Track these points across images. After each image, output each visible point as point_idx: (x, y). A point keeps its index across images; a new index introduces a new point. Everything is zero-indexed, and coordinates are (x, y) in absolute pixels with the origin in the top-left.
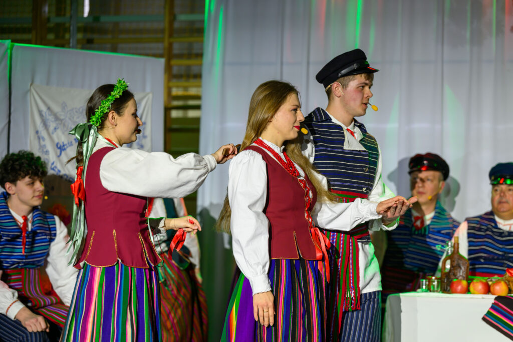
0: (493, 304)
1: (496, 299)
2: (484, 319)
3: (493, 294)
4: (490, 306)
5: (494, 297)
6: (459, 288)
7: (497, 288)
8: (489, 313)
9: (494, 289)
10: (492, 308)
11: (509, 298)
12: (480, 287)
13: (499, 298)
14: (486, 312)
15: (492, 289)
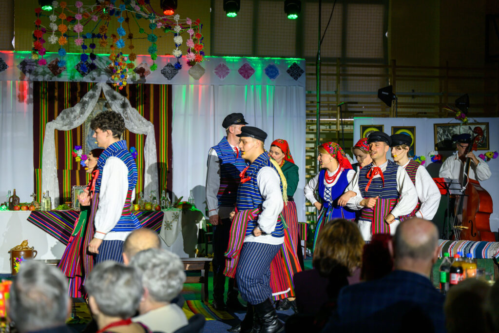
1: (31, 212)
2: (28, 220)
3: (30, 210)
6: (17, 208)
7: (32, 208)
8: (29, 217)
9: (30, 208)
10: (31, 215)
11: (36, 212)
12: (25, 208)
13: (33, 212)
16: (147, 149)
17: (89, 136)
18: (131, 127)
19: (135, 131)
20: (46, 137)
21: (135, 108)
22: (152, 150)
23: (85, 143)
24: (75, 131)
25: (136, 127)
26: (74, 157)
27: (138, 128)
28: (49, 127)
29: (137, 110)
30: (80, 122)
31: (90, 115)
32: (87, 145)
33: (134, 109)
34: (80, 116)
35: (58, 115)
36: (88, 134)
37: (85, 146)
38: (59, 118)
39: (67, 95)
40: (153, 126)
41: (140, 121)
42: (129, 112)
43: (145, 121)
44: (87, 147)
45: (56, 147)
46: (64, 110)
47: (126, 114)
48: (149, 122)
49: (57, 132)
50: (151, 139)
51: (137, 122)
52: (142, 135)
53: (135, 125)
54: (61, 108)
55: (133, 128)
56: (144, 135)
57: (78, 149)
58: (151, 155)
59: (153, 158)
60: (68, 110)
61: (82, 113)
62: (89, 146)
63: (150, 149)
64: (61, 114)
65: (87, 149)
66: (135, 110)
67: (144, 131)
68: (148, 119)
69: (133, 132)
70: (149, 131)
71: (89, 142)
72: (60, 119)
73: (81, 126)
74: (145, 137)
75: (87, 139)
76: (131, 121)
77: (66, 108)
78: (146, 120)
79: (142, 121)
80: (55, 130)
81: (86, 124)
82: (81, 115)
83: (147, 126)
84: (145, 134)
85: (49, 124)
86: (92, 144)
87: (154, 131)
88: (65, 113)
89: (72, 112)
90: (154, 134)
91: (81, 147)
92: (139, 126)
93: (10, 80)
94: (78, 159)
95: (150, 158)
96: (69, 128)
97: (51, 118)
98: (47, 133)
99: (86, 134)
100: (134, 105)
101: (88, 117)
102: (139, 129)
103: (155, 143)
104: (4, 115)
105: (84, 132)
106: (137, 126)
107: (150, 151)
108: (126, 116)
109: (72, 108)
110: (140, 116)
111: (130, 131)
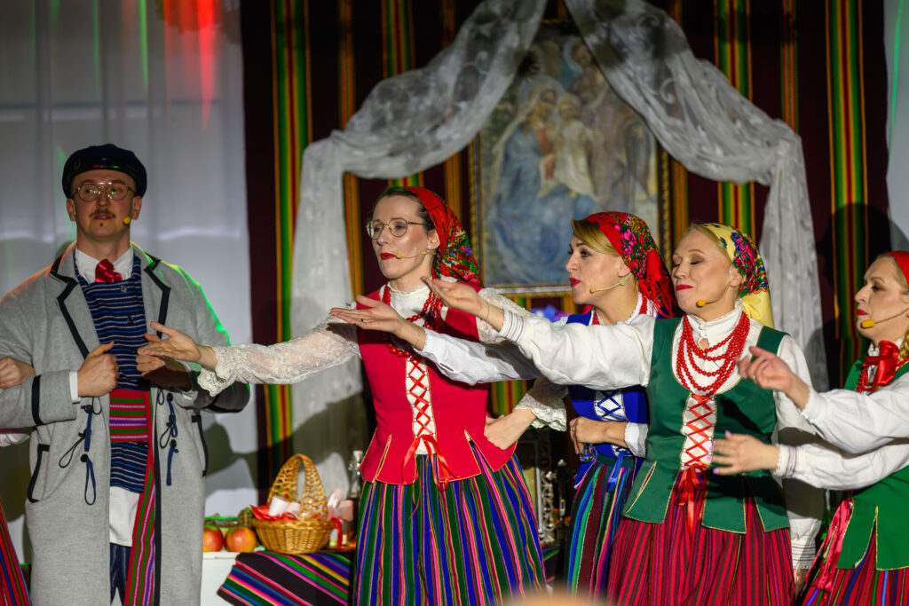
0: (234, 566)
1: (238, 558)
2: (221, 593)
3: (229, 550)
4: (229, 570)
5: (234, 555)
7: (239, 539)
8: (228, 583)
9: (233, 541)
10: (233, 573)
11: (260, 556)
12: (210, 540)
13: (242, 557)
14: (222, 581)
15: (229, 542)
16: (774, 249)
17: (499, 199)
18: (695, 151)
19: (714, 171)
20: (306, 214)
21: (713, 62)
22: (796, 257)
23: (485, 235)
24: (433, 180)
25: (719, 152)
27: (725, 154)
28: (319, 165)
29: (721, 68)
30: (456, 137)
31: (503, 100)
32: (491, 242)
33: (707, 66)
34: (456, 110)
35: (358, 106)
36: (494, 190)
37: (485, 248)
38: (361, 122)
39: (394, 14)
40: (798, 141)
41: (734, 121)
42: (683, 79)
43: (758, 118)
44: (494, 252)
45: (351, 257)
46: (382, 84)
47: (671, 88)
48: (779, 124)
49: (353, 184)
50: (791, 207)
51: (722, 126)
52: (748, 185)
53: (714, 139)
54: (369, 78)
55: (702, 158)
56: (757, 184)
58: (790, 276)
59: (802, 294)
60: (400, 83)
61: (466, 92)
62: (501, 246)
63: (787, 252)
64: (371, 105)
65: (494, 259)
66: (712, 70)
67: (753, 165)
68: (774, 111)
69: (703, 174)
70: (781, 164)
71: (500, 228)
72: (368, 128)
73: (464, 155)
74: (760, 193)
76: (696, 123)
77: (390, 76)
78: (766, 116)
79: (746, 123)
80: (347, 176)
81: (485, 144)
82: (463, 105)
83: (769, 144)
84: (761, 181)
85: (315, 149)
86: (516, 236)
87: (802, 165)
88: (387, 94)
89: (421, 90)
90: (803, 178)
92: (732, 143)
95: (790, 295)
96: (408, 165)
97: (326, 122)
98: (306, 194)
99: (488, 188)
100: (704, 51)
101: (496, 113)
102: (731, 158)
103: (810, 224)
104: (113, 114)
105: (478, 180)
106: (722, 145)
107: (789, 260)
108: (670, 99)
109: (419, 73)
110: (736, 96)
111: (691, 167)
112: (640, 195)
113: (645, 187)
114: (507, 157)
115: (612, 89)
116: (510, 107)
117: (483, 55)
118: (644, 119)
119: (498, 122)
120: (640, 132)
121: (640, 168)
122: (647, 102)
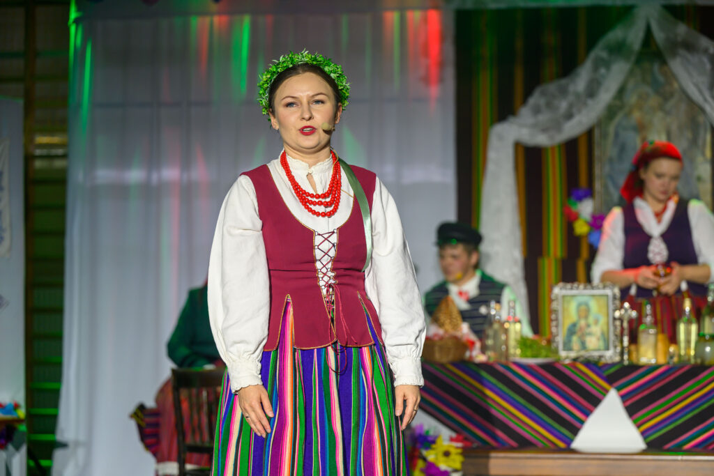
17: (611, 160)
20: (491, 167)
24: (570, 147)
26: (570, 219)
28: (501, 138)
30: (585, 121)
31: (614, 98)
32: (606, 186)
34: (585, 104)
35: (524, 101)
36: (608, 154)
38: (525, 113)
39: (551, 39)
44: (607, 193)
45: (519, 194)
46: (541, 87)
49: (521, 150)
54: (533, 82)
57: (580, 199)
60: (552, 87)
61: (592, 92)
62: (612, 188)
64: (532, 101)
65: (607, 197)
72: (531, 114)
73: (590, 133)
75: (607, 169)
77: (545, 83)
80: (518, 145)
81: (603, 126)
82: (590, 102)
85: (498, 127)
88: (543, 94)
89: (563, 92)
91: (590, 193)
93: (393, 9)
94: (581, 228)
97: (505, 111)
98: (492, 155)
105: (599, 148)
109: (563, 81)
112: (700, 159)
113: (703, 154)
114: (617, 135)
115: (684, 92)
116: (618, 103)
117: (603, 71)
118: (703, 110)
119: (611, 112)
120: (701, 119)
121: (700, 142)
122: (706, 100)
